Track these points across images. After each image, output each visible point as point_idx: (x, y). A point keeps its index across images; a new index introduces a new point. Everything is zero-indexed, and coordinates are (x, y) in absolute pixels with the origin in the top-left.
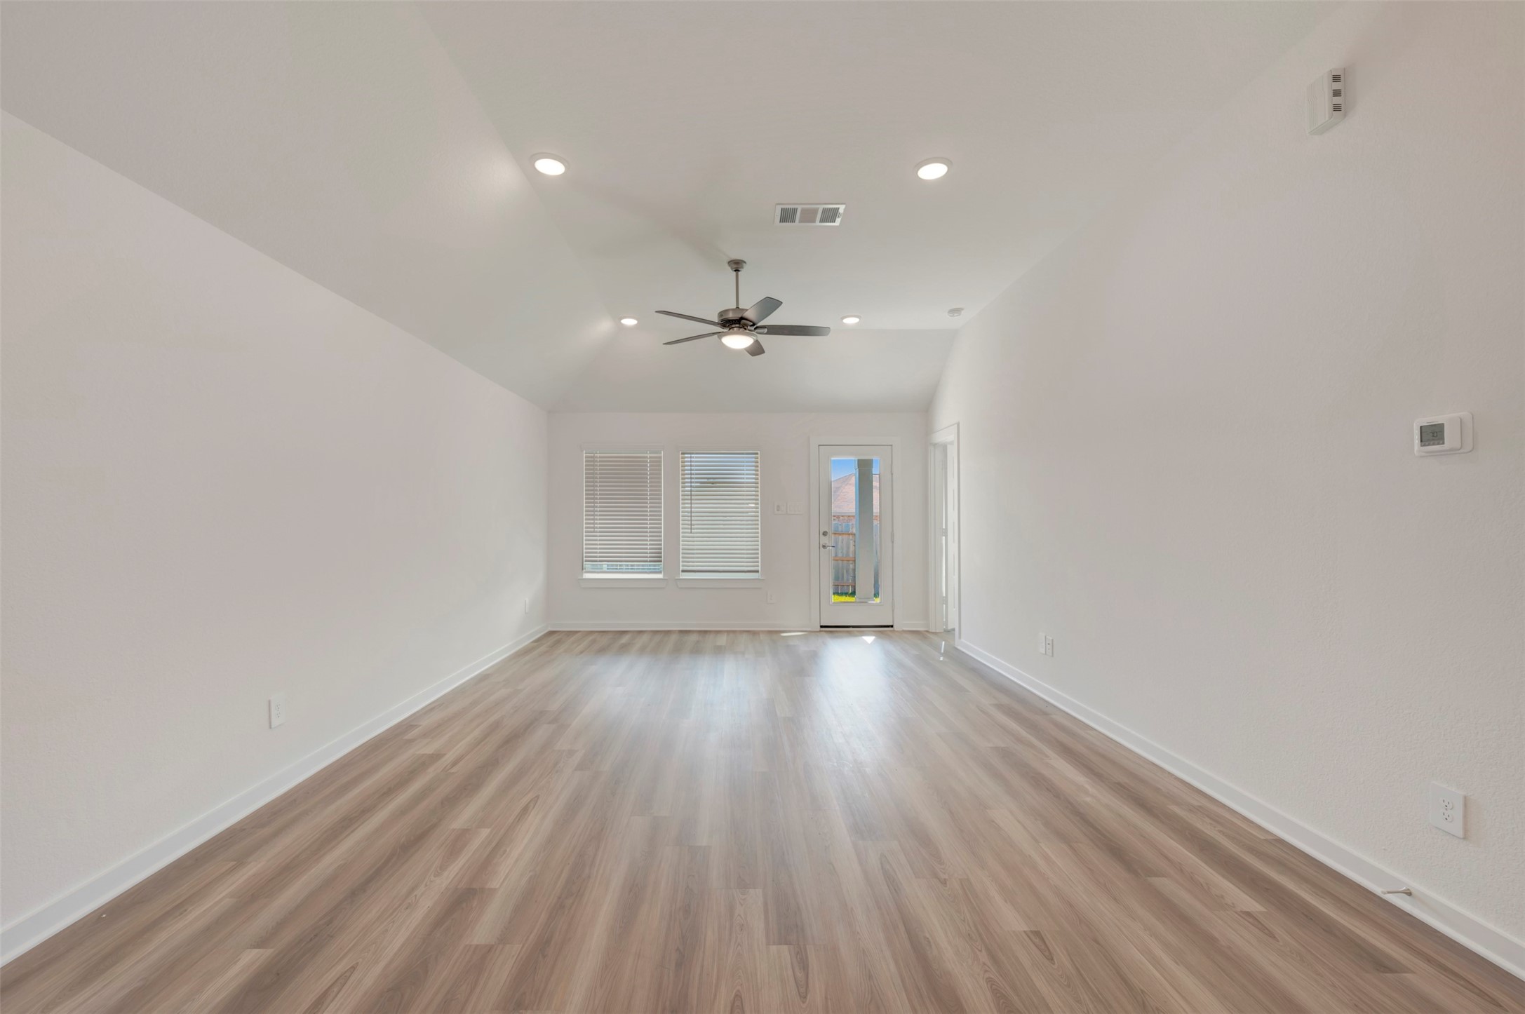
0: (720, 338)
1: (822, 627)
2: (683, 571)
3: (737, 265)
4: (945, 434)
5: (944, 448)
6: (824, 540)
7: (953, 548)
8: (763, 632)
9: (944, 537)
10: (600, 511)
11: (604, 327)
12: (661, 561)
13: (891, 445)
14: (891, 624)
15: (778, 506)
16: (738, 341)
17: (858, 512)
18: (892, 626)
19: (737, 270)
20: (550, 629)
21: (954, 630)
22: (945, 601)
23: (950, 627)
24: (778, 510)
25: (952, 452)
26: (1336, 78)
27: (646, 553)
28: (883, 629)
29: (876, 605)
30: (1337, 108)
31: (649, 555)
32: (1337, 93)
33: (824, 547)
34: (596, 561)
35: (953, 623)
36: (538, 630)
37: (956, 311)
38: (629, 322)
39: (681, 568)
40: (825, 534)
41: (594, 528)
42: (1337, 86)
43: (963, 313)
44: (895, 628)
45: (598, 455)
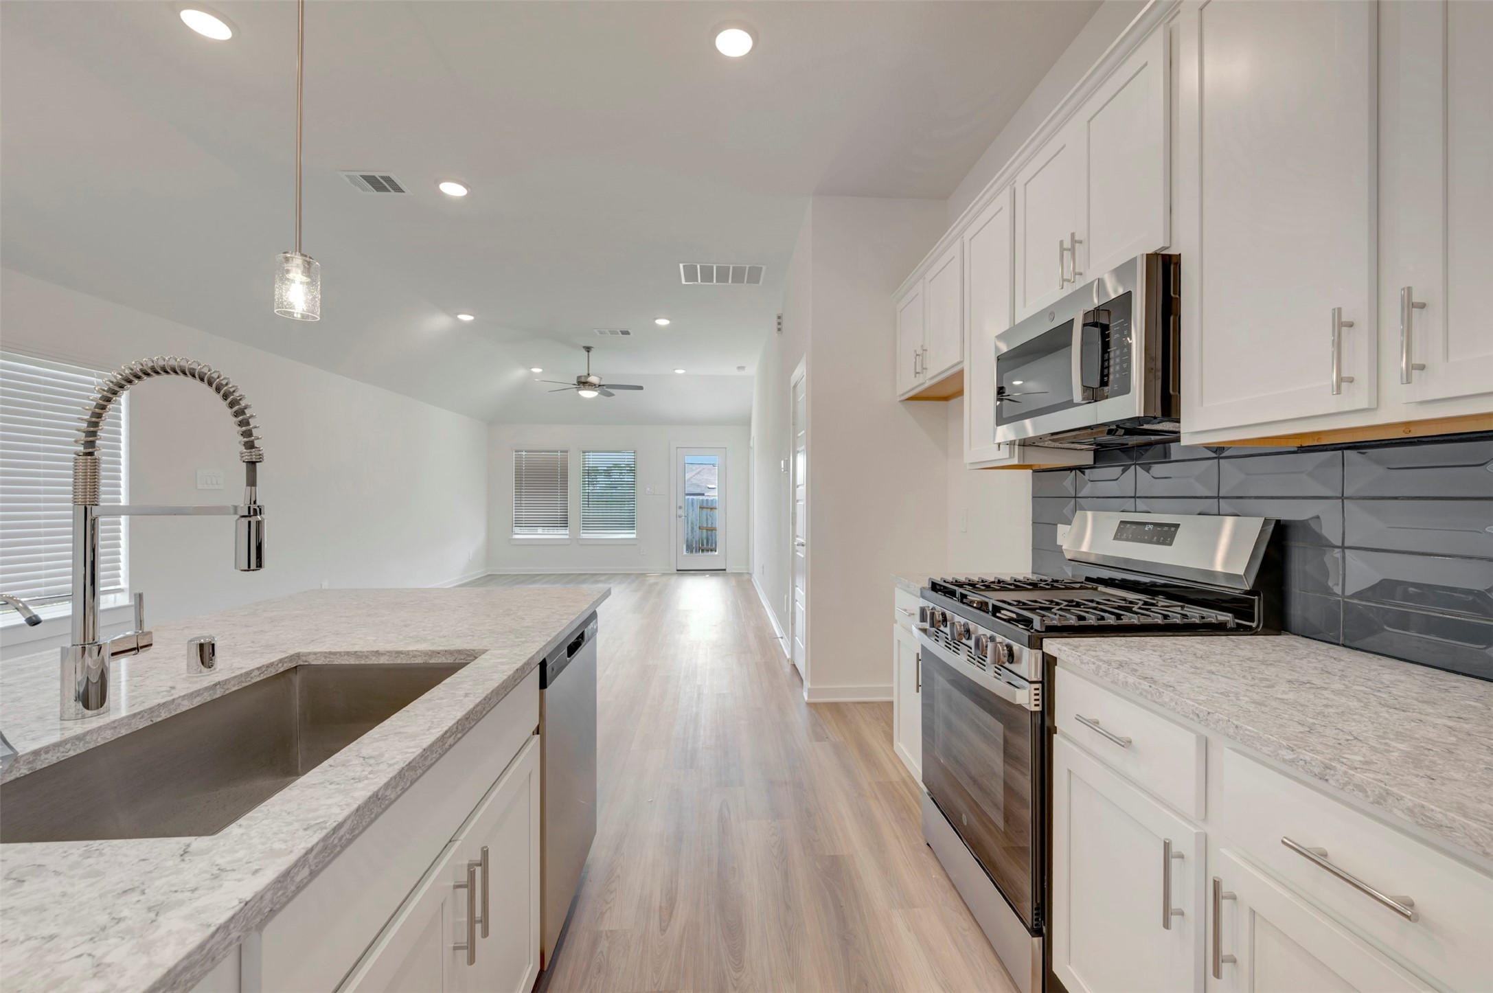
0: (578, 390)
1: (678, 570)
2: (582, 533)
3: (588, 349)
6: (680, 512)
8: (635, 574)
10: (525, 492)
11: (519, 373)
12: (567, 527)
13: (726, 448)
14: (724, 568)
16: (589, 394)
18: (725, 570)
19: (588, 352)
20: (489, 573)
26: (779, 318)
28: (721, 572)
29: (716, 556)
30: (779, 330)
31: (558, 522)
32: (779, 324)
33: (680, 516)
34: (523, 526)
36: (479, 572)
38: (537, 370)
39: (581, 531)
40: (680, 508)
41: (520, 504)
42: (779, 321)
43: (746, 369)
44: (727, 571)
45: (524, 453)
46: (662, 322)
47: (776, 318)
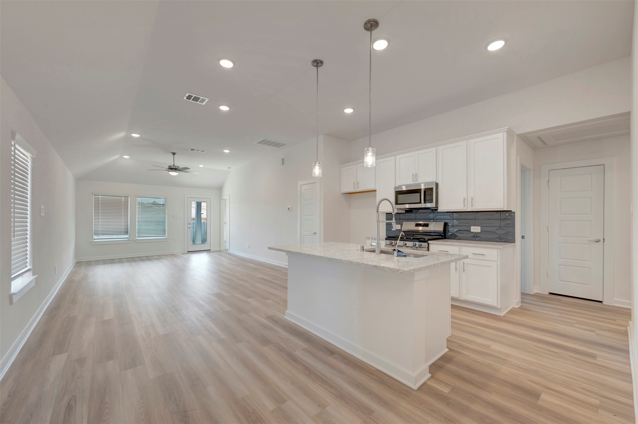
0: (169, 172)
1: (188, 252)
2: (137, 237)
3: (174, 154)
4: (226, 196)
5: (226, 200)
6: (189, 226)
7: (228, 227)
8: (169, 254)
9: (225, 225)
10: (101, 217)
11: (116, 157)
12: (128, 234)
13: (210, 199)
14: (209, 249)
15: (174, 216)
16: (174, 174)
17: (196, 217)
18: (210, 250)
19: (174, 155)
20: (77, 261)
21: (228, 249)
22: (225, 242)
23: (227, 249)
24: (174, 217)
25: (228, 202)
26: (283, 159)
27: (122, 231)
28: (208, 251)
30: (283, 163)
31: (123, 232)
32: (283, 161)
33: (189, 228)
34: (99, 235)
35: (227, 248)
36: (74, 261)
37: (229, 168)
38: (126, 157)
39: (137, 236)
40: (189, 224)
41: (98, 223)
42: (283, 160)
43: (231, 168)
44: (211, 250)
45: (100, 197)
46: (227, 151)
47: (282, 159)
